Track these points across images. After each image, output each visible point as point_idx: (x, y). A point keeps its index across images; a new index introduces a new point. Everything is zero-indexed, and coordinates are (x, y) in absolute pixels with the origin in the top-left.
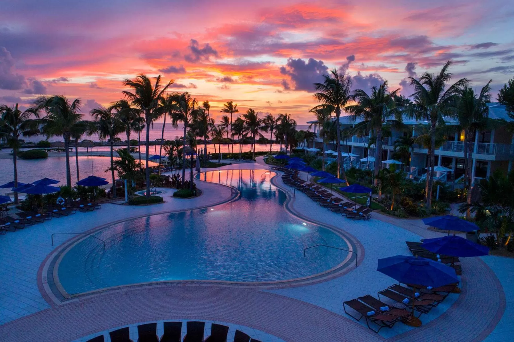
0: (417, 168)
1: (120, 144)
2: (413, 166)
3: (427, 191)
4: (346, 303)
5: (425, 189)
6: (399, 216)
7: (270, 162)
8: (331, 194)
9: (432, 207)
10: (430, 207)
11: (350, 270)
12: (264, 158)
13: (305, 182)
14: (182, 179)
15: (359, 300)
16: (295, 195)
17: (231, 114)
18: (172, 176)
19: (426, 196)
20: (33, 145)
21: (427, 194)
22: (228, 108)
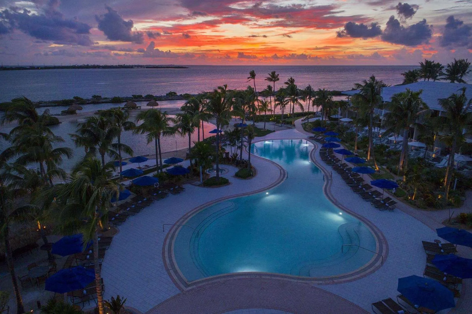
0: (440, 149)
1: (176, 98)
2: (437, 147)
3: (446, 181)
4: (374, 304)
5: (444, 177)
6: (418, 207)
7: (308, 128)
8: (362, 179)
9: (449, 198)
10: (447, 198)
11: (377, 269)
12: (301, 122)
13: (340, 160)
14: (239, 157)
15: (383, 302)
16: (332, 176)
17: (274, 82)
18: (231, 155)
19: (445, 185)
20: (108, 100)
21: (445, 183)
22: (272, 76)
